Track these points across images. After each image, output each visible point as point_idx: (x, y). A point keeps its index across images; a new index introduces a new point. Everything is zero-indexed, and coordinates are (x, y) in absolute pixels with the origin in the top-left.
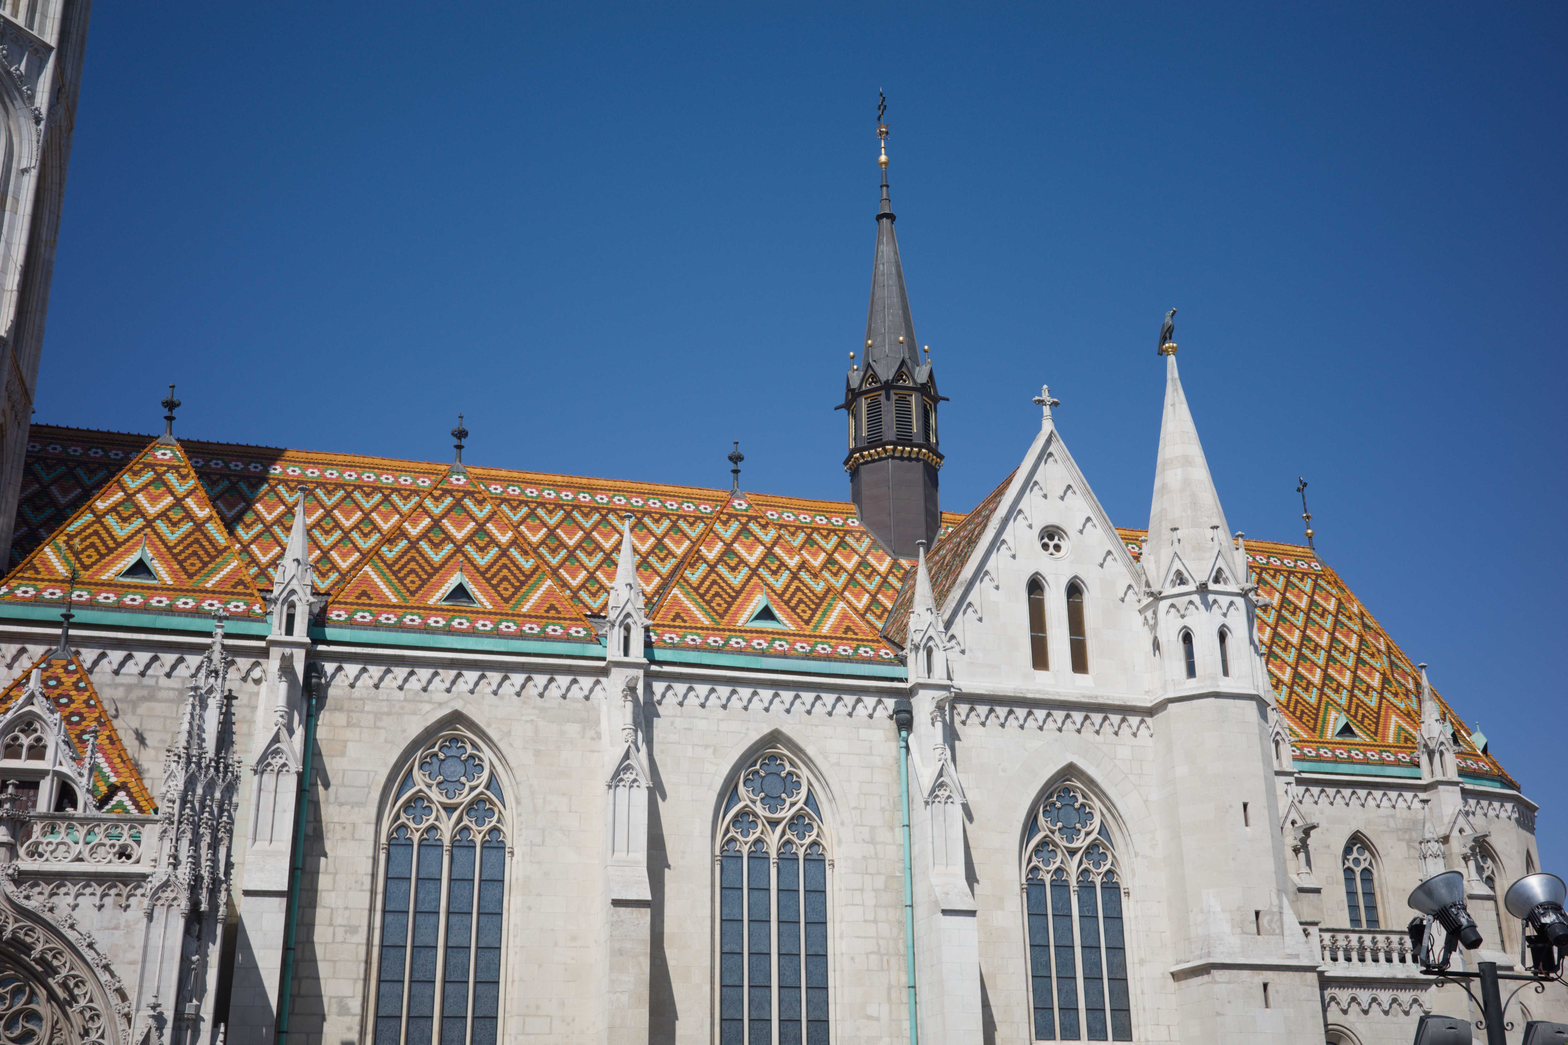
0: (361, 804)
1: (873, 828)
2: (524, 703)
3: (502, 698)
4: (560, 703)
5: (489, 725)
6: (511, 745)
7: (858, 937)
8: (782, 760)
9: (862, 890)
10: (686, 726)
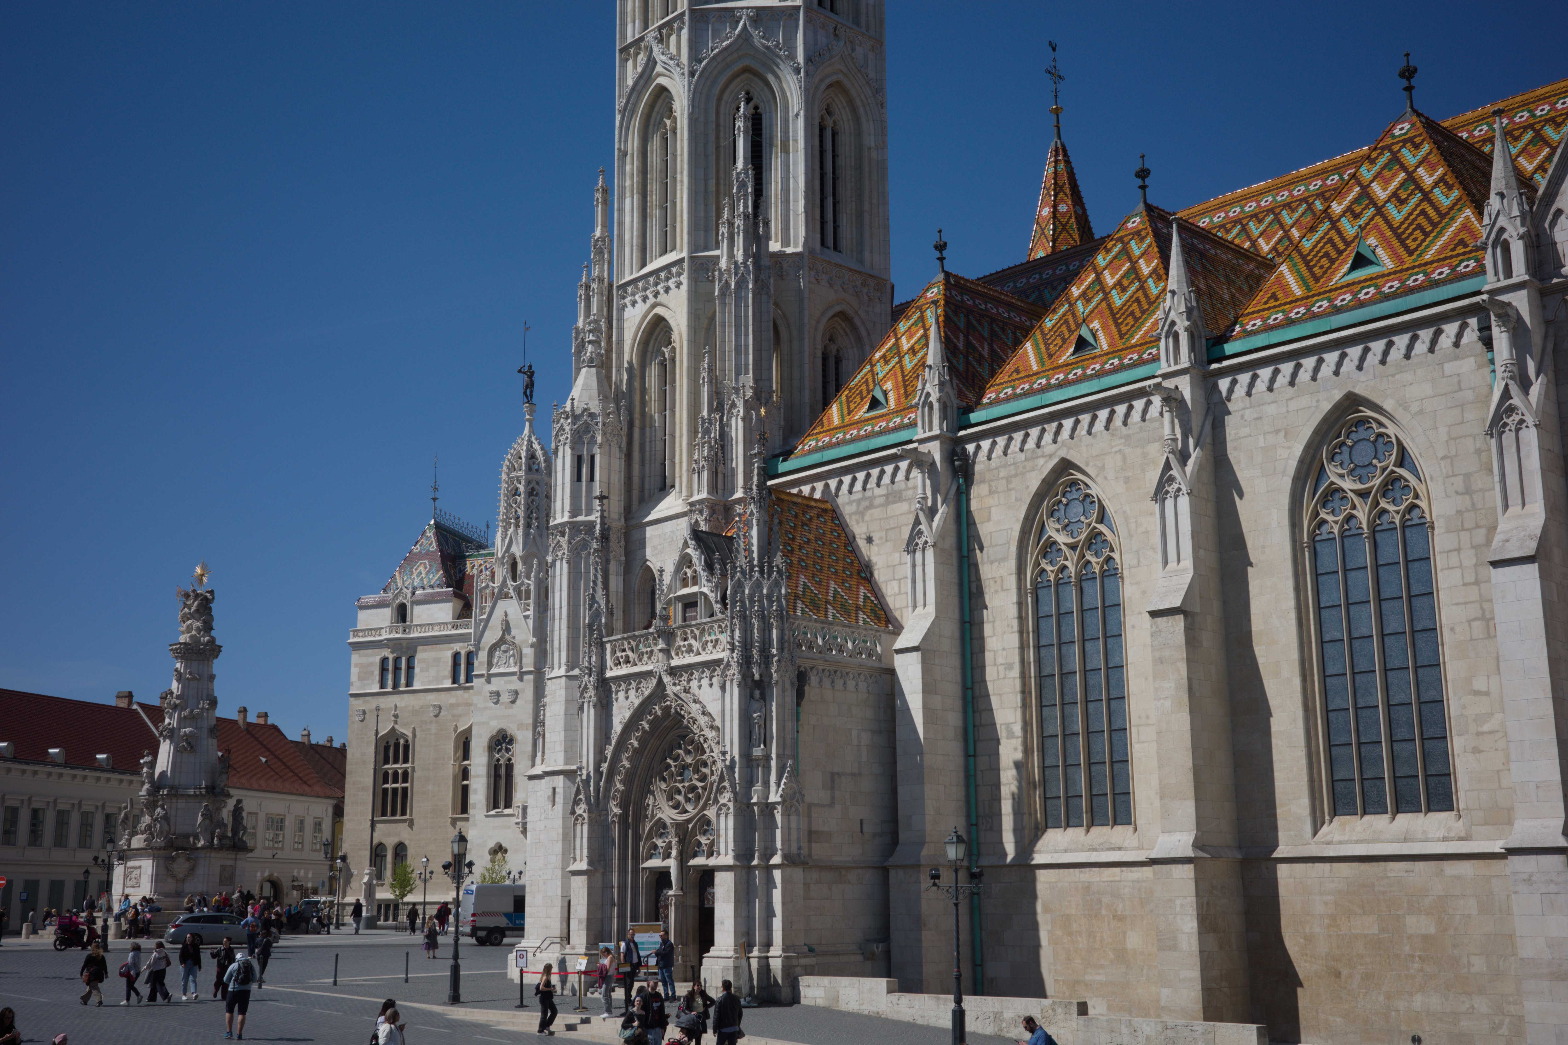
0: (1005, 559)
1: (1467, 476)
2: (1113, 435)
3: (1095, 436)
4: (1141, 428)
5: (1087, 465)
6: (1106, 478)
7: (1457, 604)
8: (1369, 423)
9: (1458, 550)
10: (1256, 416)
